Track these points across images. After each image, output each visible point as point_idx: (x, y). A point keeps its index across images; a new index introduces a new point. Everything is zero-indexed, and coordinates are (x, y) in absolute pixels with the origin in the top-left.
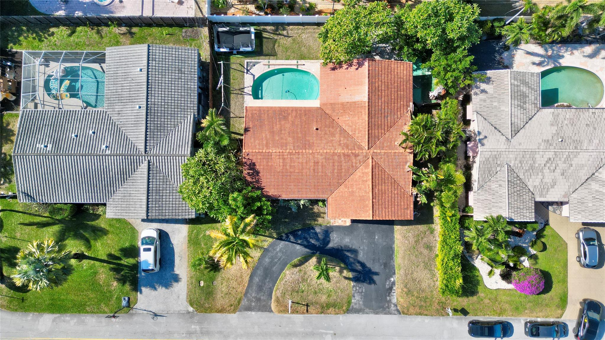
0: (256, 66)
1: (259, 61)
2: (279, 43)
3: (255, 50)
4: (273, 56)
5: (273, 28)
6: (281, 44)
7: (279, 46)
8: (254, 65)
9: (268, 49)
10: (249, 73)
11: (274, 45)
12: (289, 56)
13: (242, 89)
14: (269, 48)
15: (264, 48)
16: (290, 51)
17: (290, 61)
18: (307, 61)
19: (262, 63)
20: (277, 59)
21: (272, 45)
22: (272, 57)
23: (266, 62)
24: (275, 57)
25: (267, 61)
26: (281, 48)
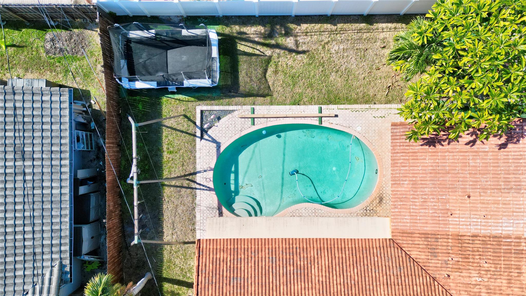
0: (222, 120)
1: (231, 108)
2: (277, 66)
3: (221, 84)
4: (264, 96)
5: (261, 29)
6: (280, 68)
7: (276, 72)
8: (219, 119)
9: (251, 80)
10: (206, 137)
11: (265, 71)
12: (301, 95)
13: (191, 174)
14: (254, 78)
15: (241, 78)
16: (301, 84)
17: (302, 107)
18: (342, 106)
19: (236, 113)
20: (271, 103)
21: (260, 71)
22: (260, 99)
23: (245, 110)
24: (268, 98)
25: (249, 107)
26: (281, 76)
